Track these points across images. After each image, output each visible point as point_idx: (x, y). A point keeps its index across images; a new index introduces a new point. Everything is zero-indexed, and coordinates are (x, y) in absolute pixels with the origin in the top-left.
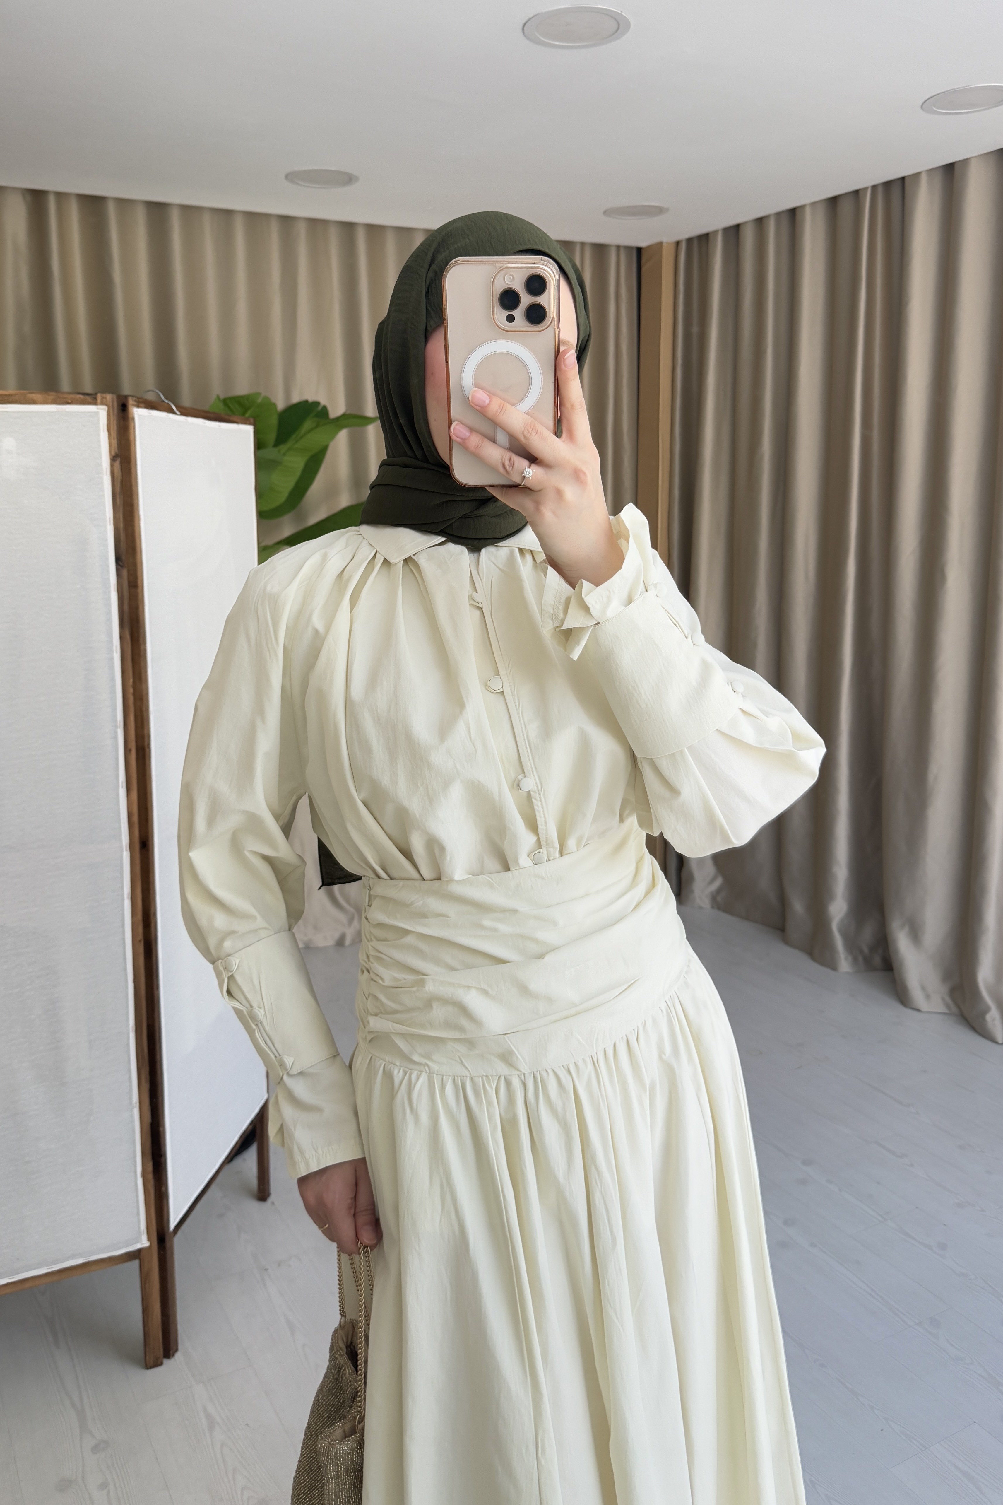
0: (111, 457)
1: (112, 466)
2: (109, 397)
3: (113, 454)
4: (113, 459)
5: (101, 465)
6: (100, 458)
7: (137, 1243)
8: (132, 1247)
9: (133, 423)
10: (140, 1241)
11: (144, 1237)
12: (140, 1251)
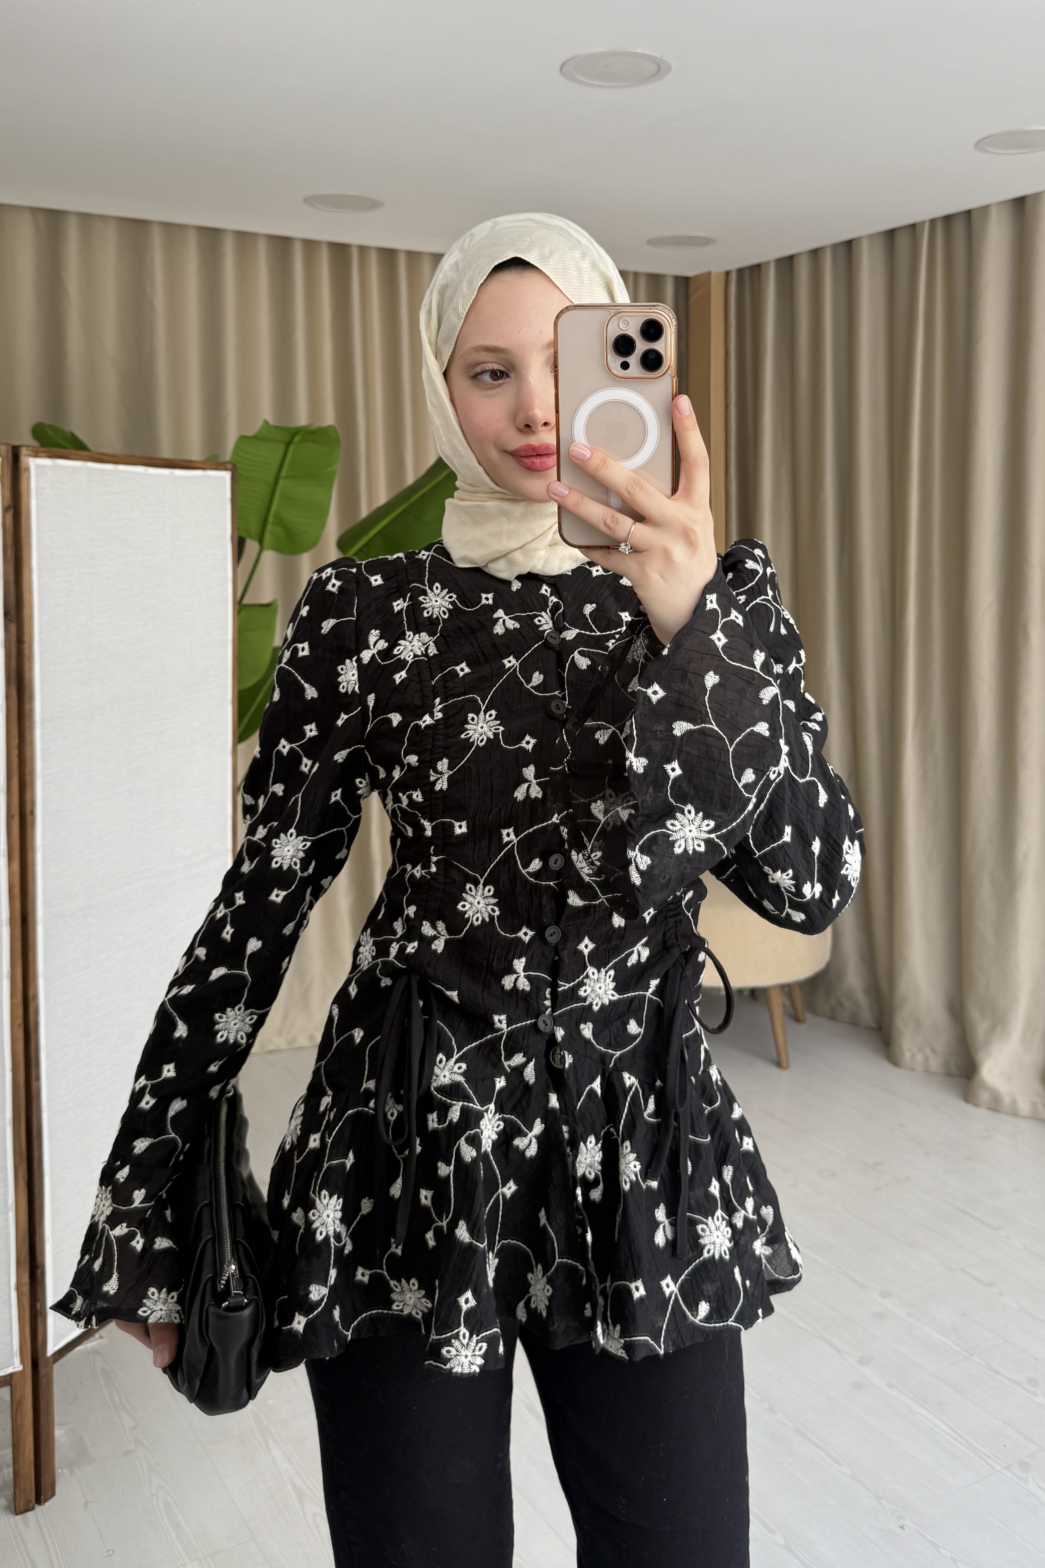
1: (4, 517)
3: (6, 505)
4: (5, 511)
7: (9, 1367)
8: (5, 1370)
9: (26, 474)
10: (12, 1364)
11: (17, 1360)
12: (11, 1375)
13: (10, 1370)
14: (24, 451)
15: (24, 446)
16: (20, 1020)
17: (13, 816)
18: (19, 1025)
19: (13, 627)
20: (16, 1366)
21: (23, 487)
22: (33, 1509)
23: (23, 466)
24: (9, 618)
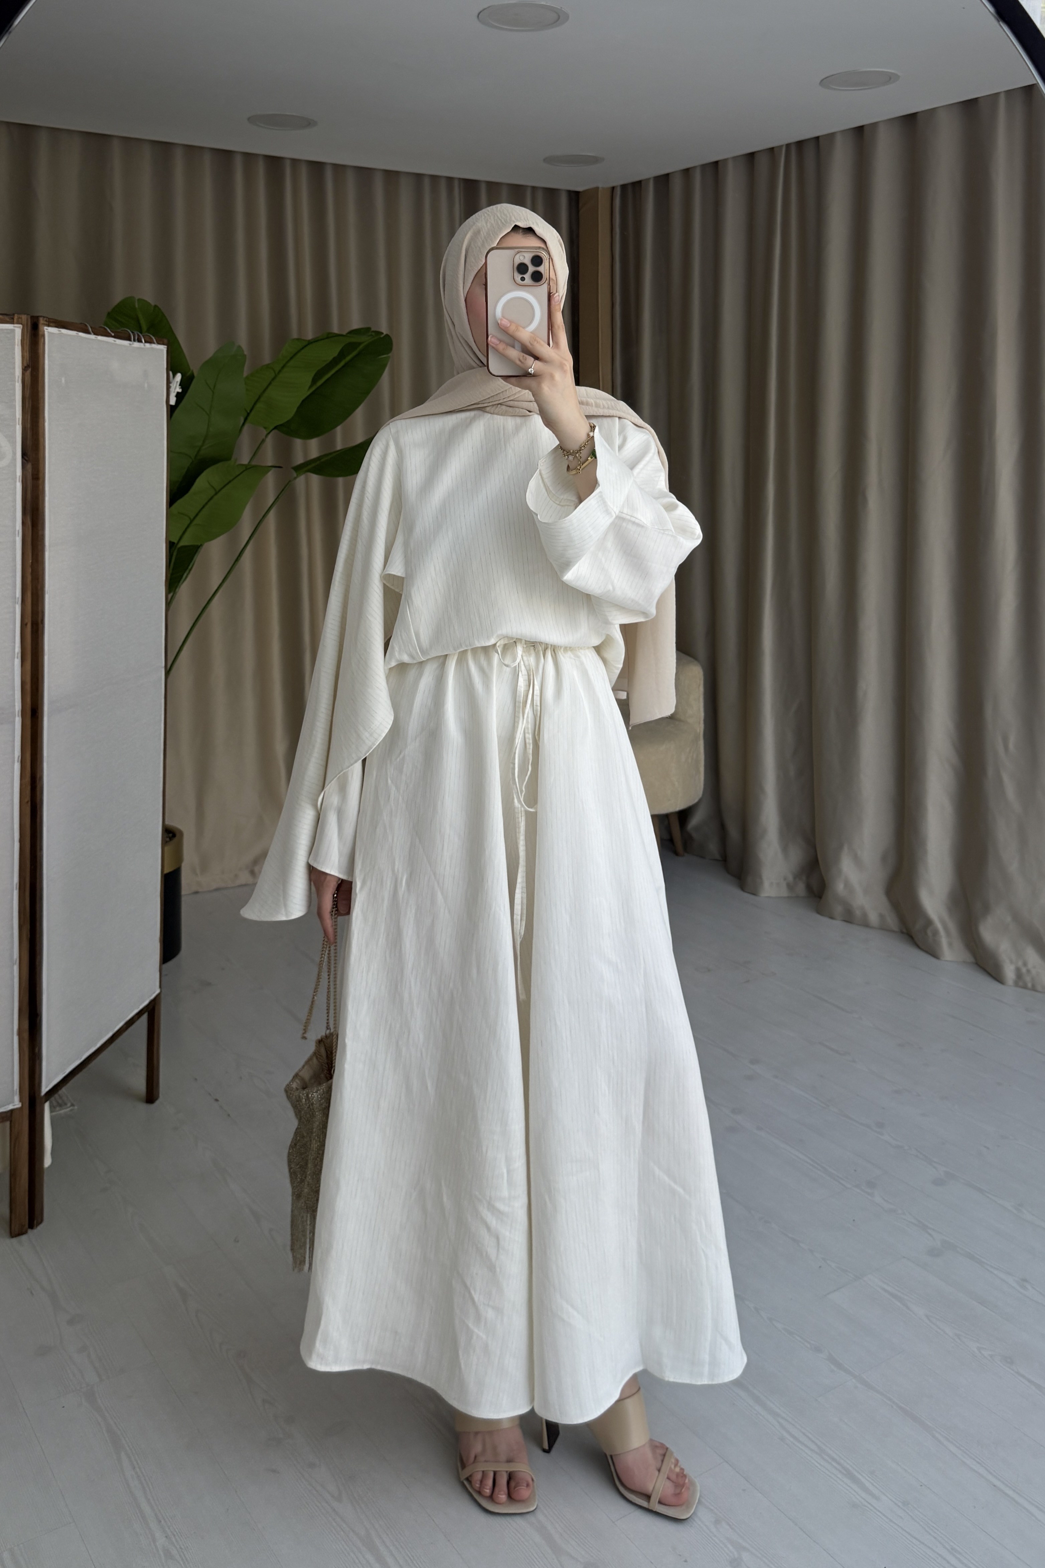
0: (24, 368)
1: (23, 374)
2: (24, 317)
3: (25, 365)
4: (24, 369)
5: (14, 374)
6: (14, 368)
7: (9, 1104)
8: (5, 1107)
9: (42, 340)
10: (12, 1102)
11: (17, 1098)
12: (12, 1111)
13: (10, 1107)
14: (41, 321)
15: (41, 316)
16: (28, 798)
17: (26, 624)
18: (28, 802)
19: (29, 466)
20: (17, 1104)
21: (41, 351)
22: (25, 1233)
23: (41, 333)
24: (27, 459)
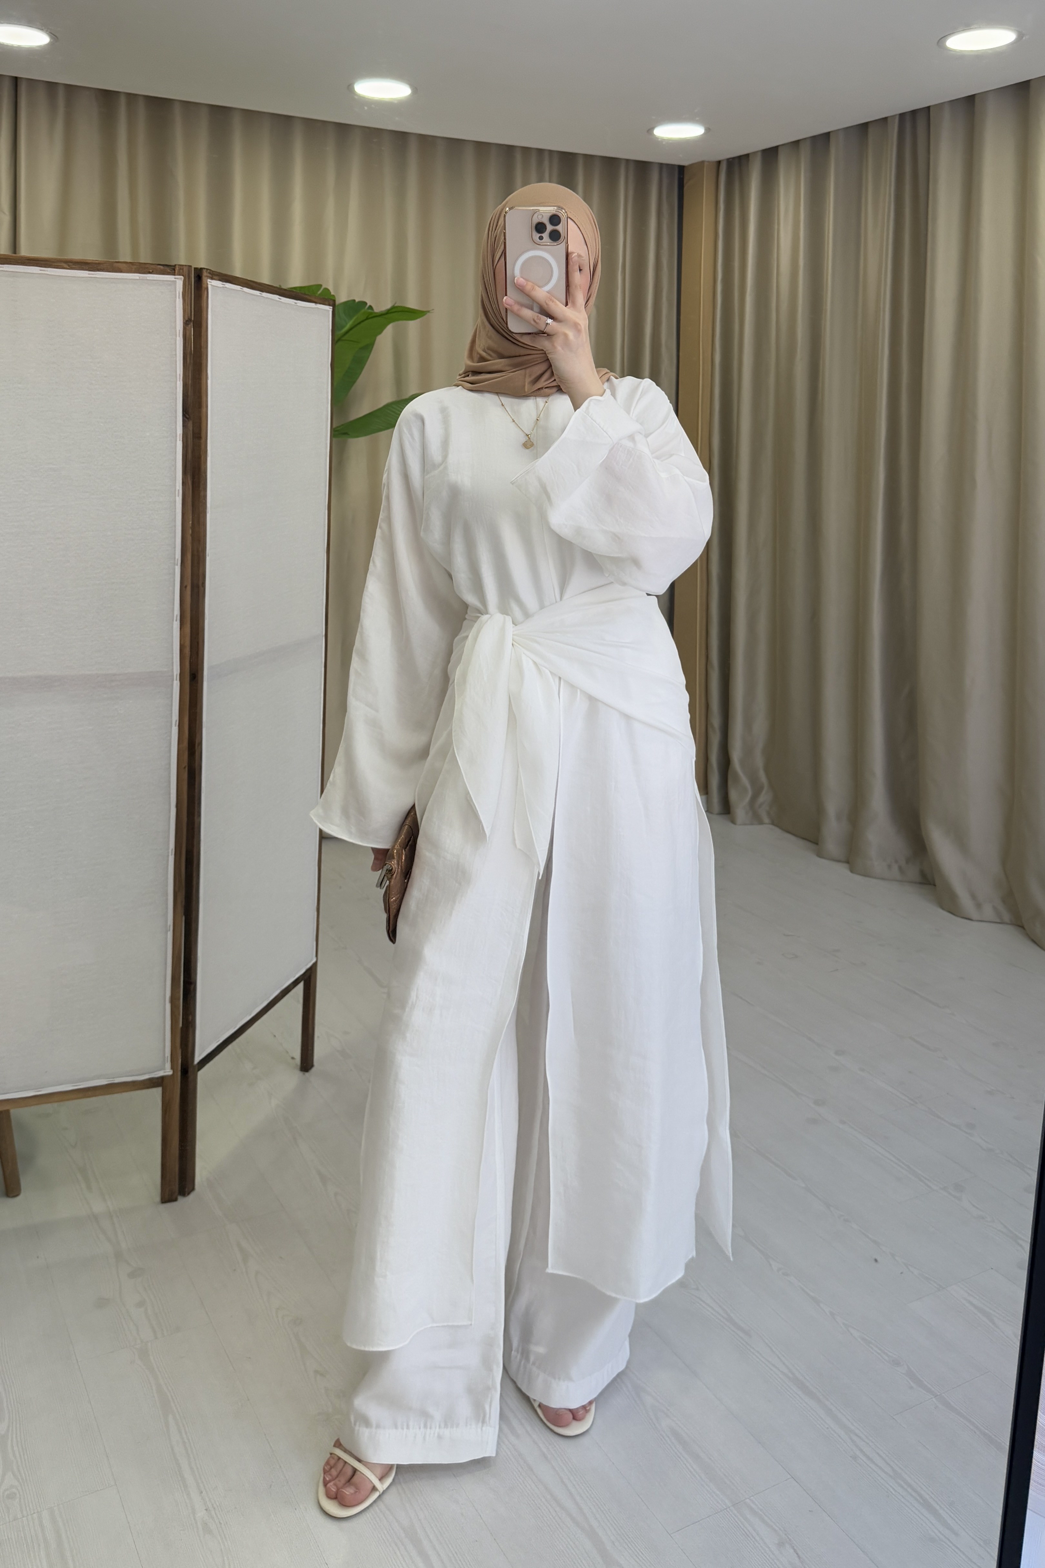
0: (185, 321)
1: (185, 328)
2: (184, 271)
3: (187, 319)
5: (175, 327)
6: (175, 322)
7: (160, 1070)
8: (155, 1073)
9: (206, 293)
10: (163, 1068)
11: (168, 1065)
12: (162, 1078)
13: (161, 1074)
14: (205, 274)
15: (205, 268)
16: (185, 763)
17: (186, 587)
18: (185, 768)
19: (190, 424)
20: (168, 1071)
21: (204, 305)
22: (176, 1200)
23: (204, 286)
24: (187, 416)
